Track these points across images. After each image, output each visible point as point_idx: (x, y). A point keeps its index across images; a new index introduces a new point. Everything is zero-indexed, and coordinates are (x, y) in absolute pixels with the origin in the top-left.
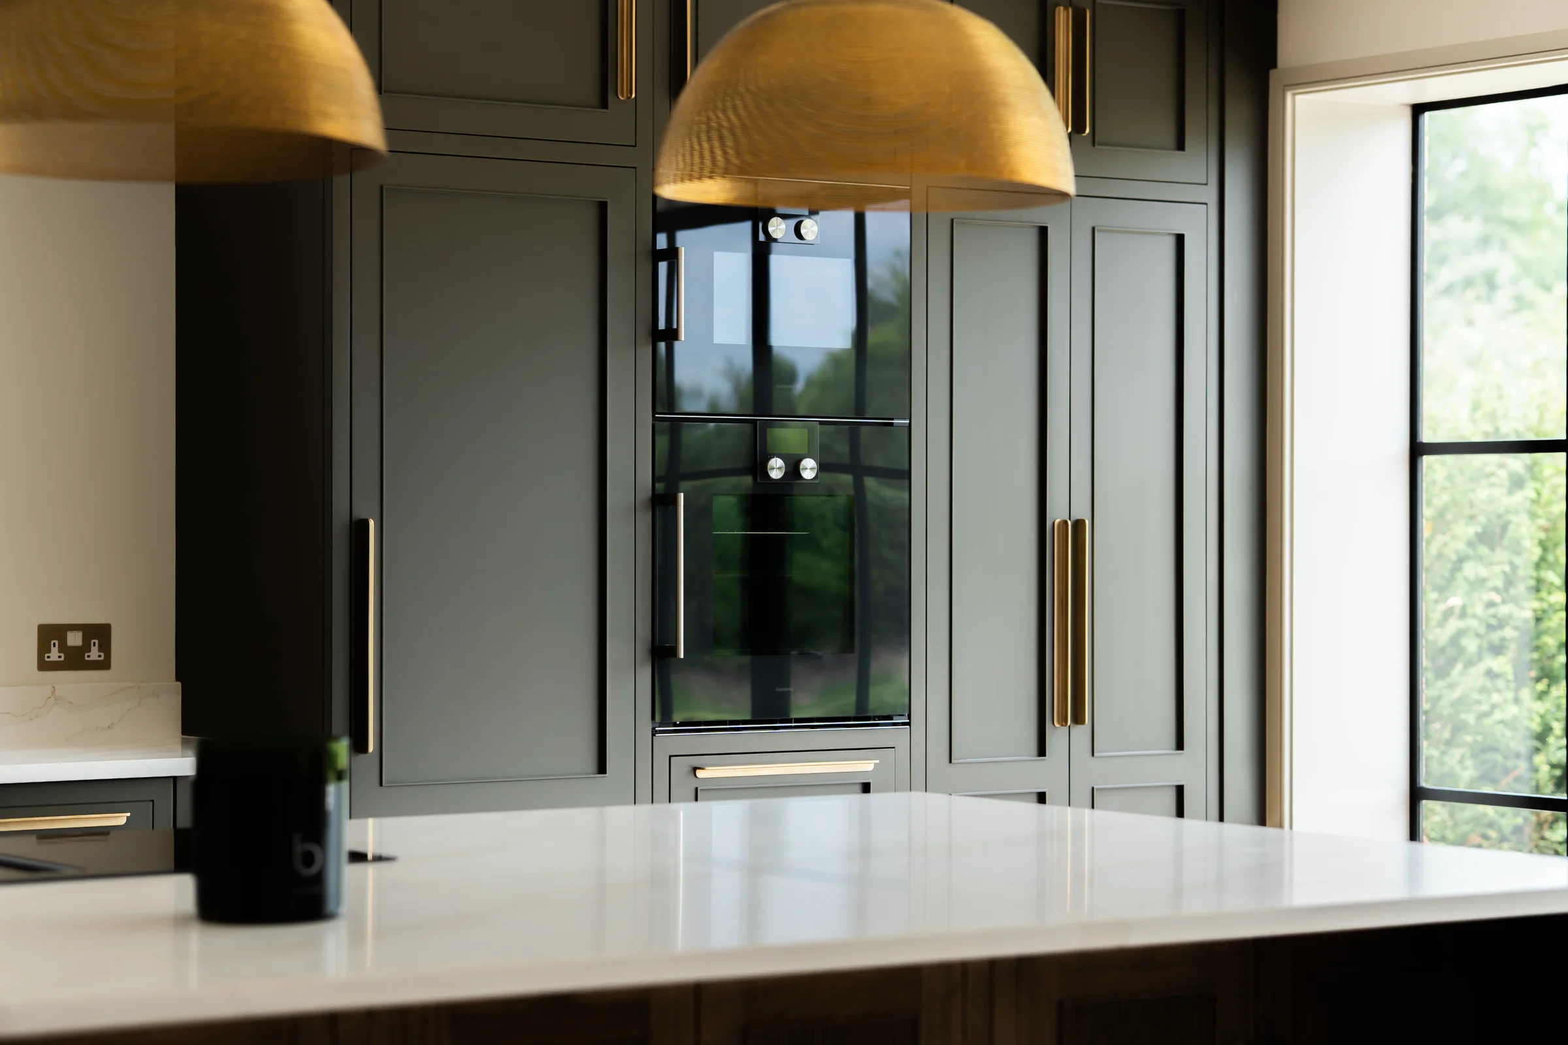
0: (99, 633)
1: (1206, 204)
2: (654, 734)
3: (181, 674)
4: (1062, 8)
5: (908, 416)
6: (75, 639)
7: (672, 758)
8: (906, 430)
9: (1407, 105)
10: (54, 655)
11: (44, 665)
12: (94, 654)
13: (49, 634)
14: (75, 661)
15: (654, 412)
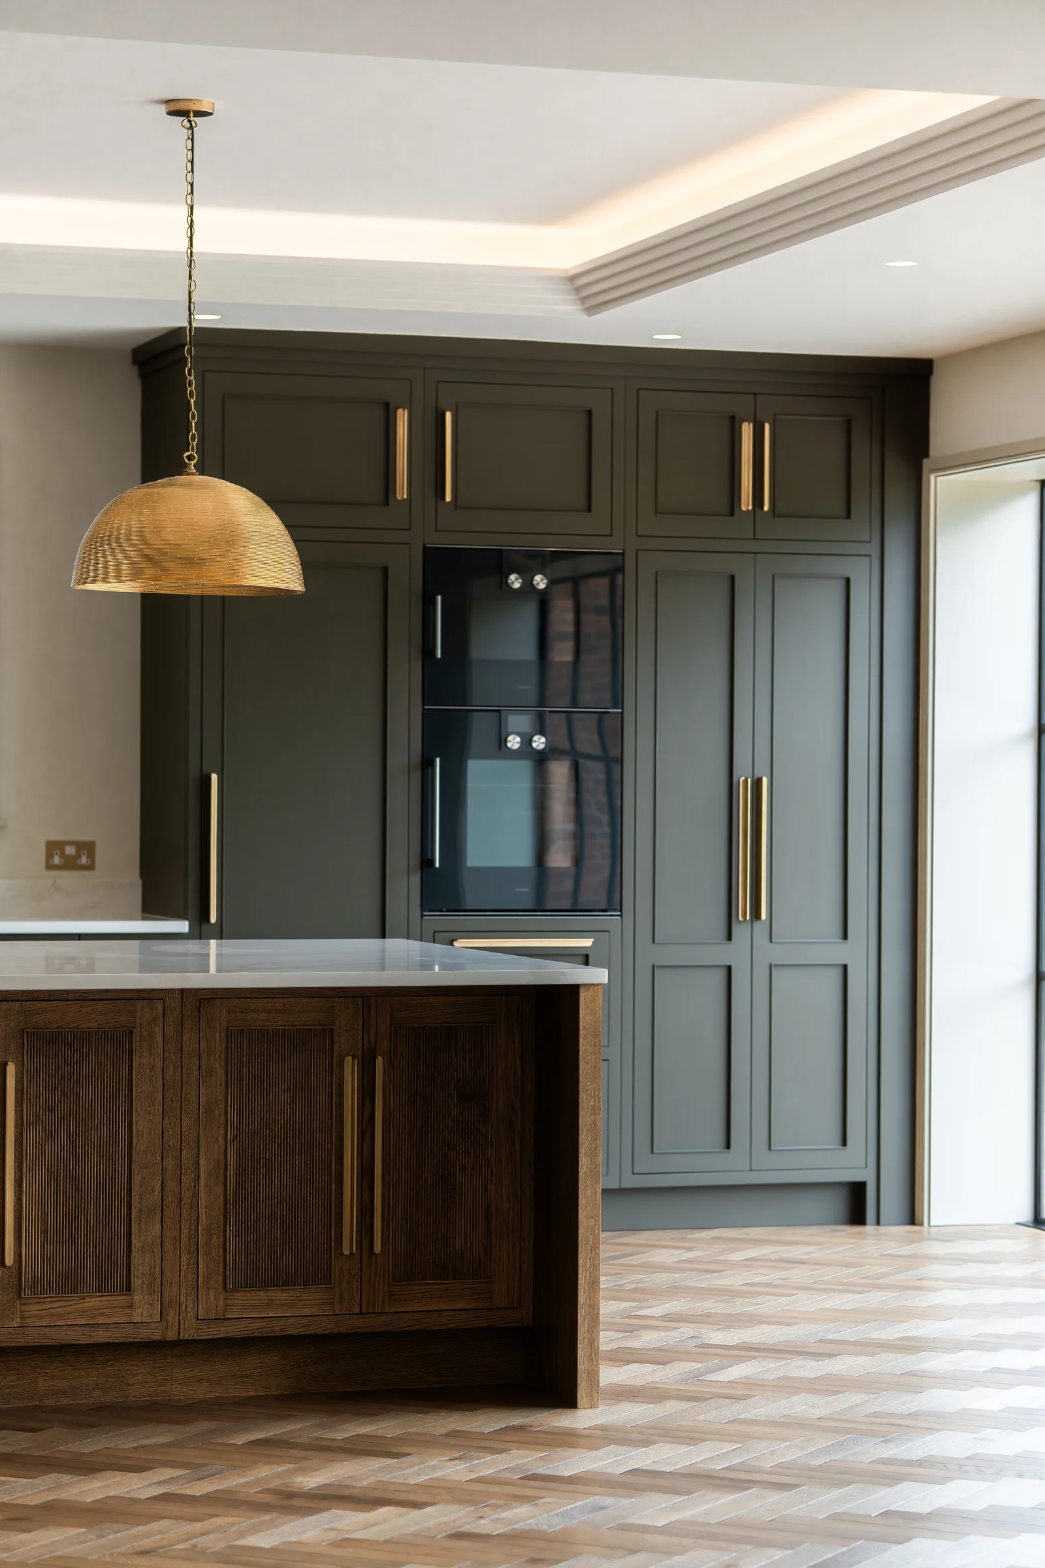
0: (88, 848)
1: (869, 556)
2: (422, 916)
3: (142, 876)
4: (746, 423)
5: (620, 705)
6: (70, 850)
7: (436, 934)
8: (620, 715)
9: (1037, 481)
10: (56, 860)
11: (49, 866)
12: (84, 860)
13: (53, 847)
14: (70, 864)
15: (423, 704)
